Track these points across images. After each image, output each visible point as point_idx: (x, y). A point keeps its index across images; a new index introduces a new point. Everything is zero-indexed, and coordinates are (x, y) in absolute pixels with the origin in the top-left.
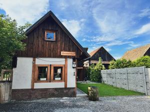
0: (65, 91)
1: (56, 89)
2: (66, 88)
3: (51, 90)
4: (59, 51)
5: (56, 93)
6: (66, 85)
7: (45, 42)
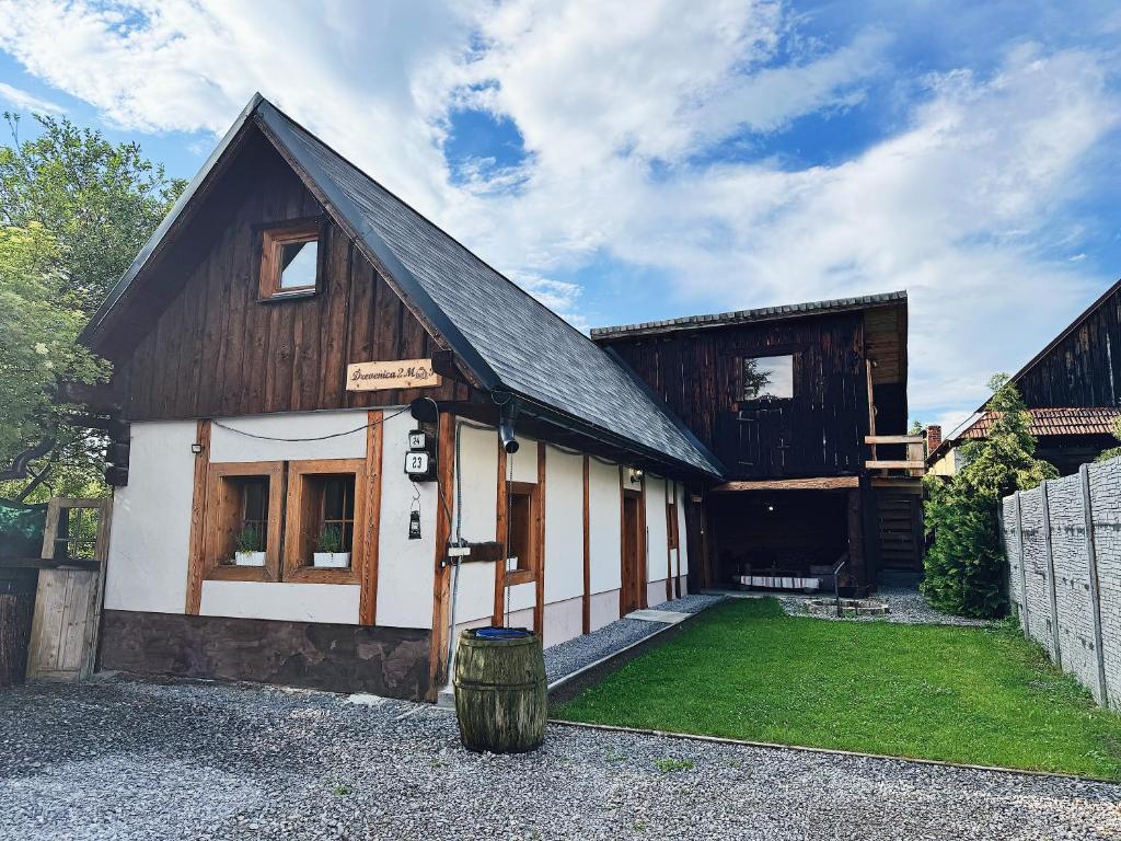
0: (365, 653)
1: (313, 631)
2: (368, 629)
3: (283, 634)
4: (335, 358)
5: (313, 657)
6: (369, 603)
7: (263, 311)
